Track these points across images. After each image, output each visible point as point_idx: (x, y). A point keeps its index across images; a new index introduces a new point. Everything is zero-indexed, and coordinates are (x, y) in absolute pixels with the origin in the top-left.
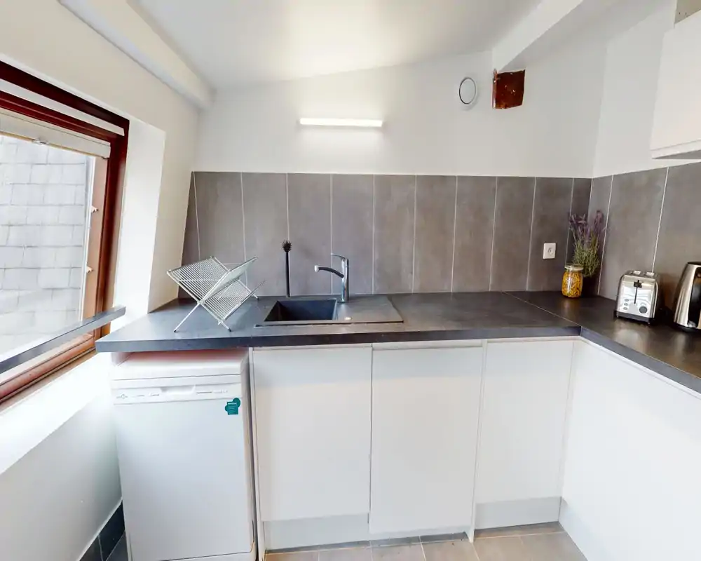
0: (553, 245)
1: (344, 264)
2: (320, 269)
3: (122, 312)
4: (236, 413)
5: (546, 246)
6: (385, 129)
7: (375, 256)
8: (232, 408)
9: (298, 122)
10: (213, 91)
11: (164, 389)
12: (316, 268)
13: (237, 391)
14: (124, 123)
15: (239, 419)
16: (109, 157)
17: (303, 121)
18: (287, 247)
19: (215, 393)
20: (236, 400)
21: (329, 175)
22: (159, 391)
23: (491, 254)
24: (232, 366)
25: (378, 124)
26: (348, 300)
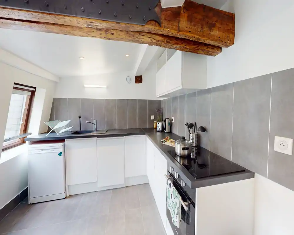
0: (153, 116)
1: (95, 121)
2: (87, 122)
3: (31, 134)
4: (61, 155)
5: (152, 116)
6: (107, 88)
7: (106, 120)
8: (60, 154)
9: (84, 86)
10: (60, 78)
11: (42, 150)
12: (86, 122)
13: (61, 150)
14: (35, 88)
15: (62, 157)
16: (30, 95)
17: (85, 86)
18: (80, 117)
19: (56, 150)
20: (61, 152)
21: (92, 99)
22: (40, 151)
23: (137, 119)
24: (61, 144)
25: (105, 87)
26: (96, 130)
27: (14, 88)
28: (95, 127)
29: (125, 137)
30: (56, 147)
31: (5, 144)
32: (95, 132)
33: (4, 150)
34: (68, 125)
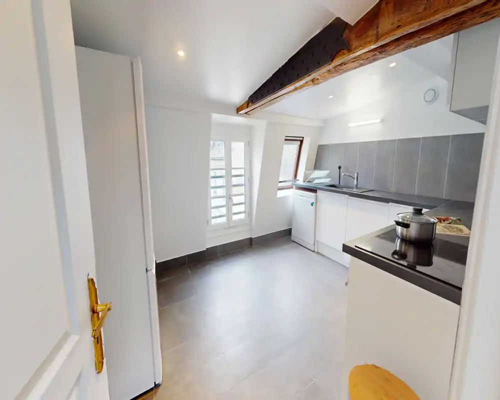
1: (356, 174)
2: (345, 175)
3: (298, 180)
4: (312, 206)
6: (382, 121)
7: (375, 174)
12: (343, 174)
13: (313, 200)
14: (303, 138)
16: (299, 143)
18: (340, 168)
19: (309, 200)
20: (313, 203)
24: (313, 194)
25: (379, 120)
26: (357, 187)
27: (286, 140)
28: (355, 183)
29: (391, 205)
30: (309, 196)
31: (280, 185)
32: (355, 190)
33: (279, 189)
34: (328, 176)
